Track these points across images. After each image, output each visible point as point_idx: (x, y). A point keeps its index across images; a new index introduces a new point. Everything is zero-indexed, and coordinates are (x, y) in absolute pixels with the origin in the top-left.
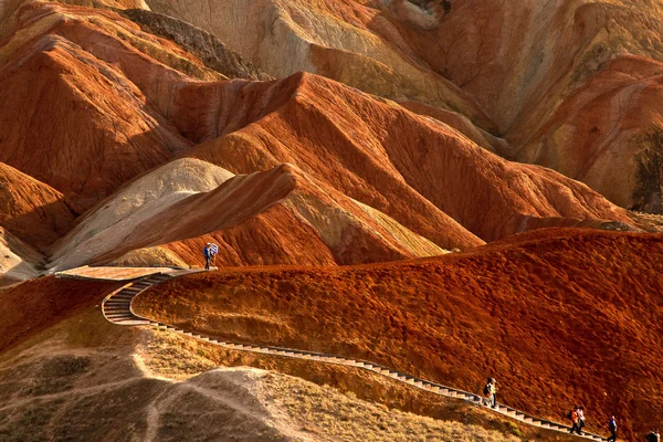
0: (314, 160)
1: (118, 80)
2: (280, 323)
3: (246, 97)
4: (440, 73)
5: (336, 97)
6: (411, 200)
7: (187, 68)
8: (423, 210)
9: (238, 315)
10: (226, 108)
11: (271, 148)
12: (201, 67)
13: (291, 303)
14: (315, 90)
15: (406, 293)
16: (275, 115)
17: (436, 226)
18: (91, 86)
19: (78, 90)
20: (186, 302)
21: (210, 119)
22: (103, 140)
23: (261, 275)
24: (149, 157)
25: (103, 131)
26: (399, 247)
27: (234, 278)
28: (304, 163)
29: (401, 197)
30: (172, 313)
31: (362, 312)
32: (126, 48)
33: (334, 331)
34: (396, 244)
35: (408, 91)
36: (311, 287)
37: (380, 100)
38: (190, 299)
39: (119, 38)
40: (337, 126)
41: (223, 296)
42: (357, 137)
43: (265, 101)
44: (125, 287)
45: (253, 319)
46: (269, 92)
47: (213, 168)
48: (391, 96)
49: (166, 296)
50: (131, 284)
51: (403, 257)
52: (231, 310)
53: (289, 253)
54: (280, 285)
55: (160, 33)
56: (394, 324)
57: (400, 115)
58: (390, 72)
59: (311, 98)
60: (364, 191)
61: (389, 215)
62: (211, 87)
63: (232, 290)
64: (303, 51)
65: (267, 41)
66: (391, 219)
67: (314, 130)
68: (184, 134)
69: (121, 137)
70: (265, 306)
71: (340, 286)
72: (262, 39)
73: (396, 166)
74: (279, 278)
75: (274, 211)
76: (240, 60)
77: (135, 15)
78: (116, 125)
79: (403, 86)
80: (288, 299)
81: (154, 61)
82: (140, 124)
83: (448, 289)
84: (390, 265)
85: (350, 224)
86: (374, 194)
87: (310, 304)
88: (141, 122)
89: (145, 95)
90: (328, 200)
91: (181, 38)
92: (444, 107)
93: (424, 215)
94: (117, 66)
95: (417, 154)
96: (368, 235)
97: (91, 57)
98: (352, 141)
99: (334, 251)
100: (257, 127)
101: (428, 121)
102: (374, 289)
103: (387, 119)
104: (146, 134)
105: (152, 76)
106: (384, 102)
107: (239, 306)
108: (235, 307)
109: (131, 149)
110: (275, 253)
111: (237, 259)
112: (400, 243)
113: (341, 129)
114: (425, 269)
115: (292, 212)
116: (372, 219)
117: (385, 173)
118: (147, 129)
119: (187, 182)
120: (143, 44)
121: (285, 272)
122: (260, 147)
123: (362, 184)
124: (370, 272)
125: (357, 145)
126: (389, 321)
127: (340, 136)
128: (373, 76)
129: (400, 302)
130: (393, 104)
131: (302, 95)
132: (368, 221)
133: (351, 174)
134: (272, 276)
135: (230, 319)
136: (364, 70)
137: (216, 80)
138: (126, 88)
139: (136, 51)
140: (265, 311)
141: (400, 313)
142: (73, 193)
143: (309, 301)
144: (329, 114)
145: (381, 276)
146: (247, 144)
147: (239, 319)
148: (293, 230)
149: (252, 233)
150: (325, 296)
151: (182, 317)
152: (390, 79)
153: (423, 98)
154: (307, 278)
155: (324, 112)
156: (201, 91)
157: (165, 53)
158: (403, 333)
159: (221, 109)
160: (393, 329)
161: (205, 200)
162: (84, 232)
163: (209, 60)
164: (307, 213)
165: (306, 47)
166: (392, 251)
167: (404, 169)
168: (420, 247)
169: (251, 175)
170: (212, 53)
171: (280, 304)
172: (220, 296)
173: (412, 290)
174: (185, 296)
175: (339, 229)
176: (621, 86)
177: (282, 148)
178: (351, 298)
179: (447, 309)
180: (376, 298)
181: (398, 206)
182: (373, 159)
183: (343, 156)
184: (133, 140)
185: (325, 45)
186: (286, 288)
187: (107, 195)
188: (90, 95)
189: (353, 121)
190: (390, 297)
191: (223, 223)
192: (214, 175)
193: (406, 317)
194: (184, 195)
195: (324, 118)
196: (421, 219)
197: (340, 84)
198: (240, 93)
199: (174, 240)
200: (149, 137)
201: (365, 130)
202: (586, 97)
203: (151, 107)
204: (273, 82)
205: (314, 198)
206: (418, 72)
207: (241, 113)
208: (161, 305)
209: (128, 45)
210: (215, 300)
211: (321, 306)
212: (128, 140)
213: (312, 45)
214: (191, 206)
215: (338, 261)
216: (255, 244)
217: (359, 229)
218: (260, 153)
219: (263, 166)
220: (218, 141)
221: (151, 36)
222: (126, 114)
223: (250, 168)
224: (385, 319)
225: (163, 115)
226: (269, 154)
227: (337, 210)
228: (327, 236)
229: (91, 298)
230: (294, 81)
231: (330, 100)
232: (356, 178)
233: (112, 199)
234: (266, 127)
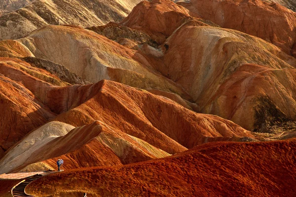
0: (111, 118)
1: (21, 89)
2: (93, 193)
3: (79, 92)
4: (166, 76)
5: (119, 90)
6: (155, 133)
7: (52, 81)
8: (161, 137)
9: (74, 191)
10: (70, 97)
11: (92, 114)
12: (59, 80)
13: (98, 184)
14: (110, 87)
15: (149, 176)
16: (92, 99)
17: (167, 144)
18: (9, 92)
19: (3, 95)
20: (49, 186)
21: (64, 103)
22: (15, 116)
23: (83, 172)
24: (37, 122)
25: (15, 112)
26: (150, 155)
27: (71, 174)
28: (106, 120)
29: (151, 132)
30: (44, 192)
31: (130, 186)
32: (24, 74)
33: (117, 195)
34: (148, 154)
35: (152, 85)
36: (106, 175)
37: (139, 90)
38: (52, 185)
39: (21, 70)
40: (121, 102)
41: (67, 182)
42: (130, 107)
43: (88, 94)
44: (22, 182)
45: (80, 192)
46: (89, 90)
47: (66, 125)
48: (144, 88)
49: (41, 185)
50: (24, 180)
51: (152, 159)
52: (70, 189)
53: (100, 160)
54: (92, 176)
55: (40, 66)
56: (144, 190)
57: (148, 96)
58: (143, 77)
59: (108, 91)
60: (134, 130)
61: (146, 141)
62: (64, 89)
63: (70, 180)
64: (104, 70)
65: (88, 67)
66: (146, 143)
67: (110, 105)
68: (52, 111)
69: (24, 114)
70: (86, 186)
71: (119, 175)
72: (87, 65)
73: (148, 119)
74: (92, 173)
75: (93, 142)
76: (76, 76)
77: (28, 60)
78: (21, 109)
79: (150, 83)
80: (96, 182)
81: (37, 79)
82: (32, 107)
83: (168, 172)
84: (141, 163)
85: (127, 146)
86: (139, 131)
87: (106, 183)
88: (33, 107)
89: (34, 94)
90: (117, 136)
91: (49, 68)
92: (168, 91)
93: (161, 139)
94: (21, 82)
95: (157, 113)
96: (136, 151)
97: (9, 79)
98: (128, 109)
99: (121, 158)
100: (85, 105)
101: (161, 98)
102: (134, 174)
103: (142, 98)
104: (35, 112)
105: (37, 86)
106: (141, 91)
107: (74, 187)
108: (72, 187)
109: (29, 119)
110: (94, 161)
111: (77, 165)
112: (150, 153)
113: (122, 104)
114: (157, 164)
115: (101, 142)
116: (138, 143)
117: (143, 122)
118: (36, 109)
119: (54, 132)
120: (33, 72)
121: (94, 170)
122: (87, 114)
123: (133, 128)
124: (132, 167)
125: (130, 110)
126: (142, 189)
127: (122, 107)
128: (136, 80)
129: (146, 180)
130: (145, 91)
131: (104, 90)
132: (136, 144)
133: (128, 123)
134: (88, 172)
135: (70, 193)
136: (132, 77)
137: (65, 86)
138: (26, 92)
139: (29, 75)
140: (86, 188)
141: (146, 185)
142: (3, 141)
143: (106, 182)
144: (116, 97)
145: (137, 169)
146: (80, 113)
147: (74, 193)
148: (102, 150)
149: (83, 152)
150: (112, 179)
151: (48, 194)
152: (144, 80)
153: (158, 88)
154: (104, 172)
155: (114, 97)
156: (59, 91)
157: (42, 75)
158: (148, 194)
159: (68, 99)
160: (144, 192)
161: (62, 139)
162: (9, 158)
163: (62, 77)
164: (108, 143)
165: (105, 68)
166: (147, 157)
167: (152, 120)
168: (159, 154)
169: (82, 127)
170: (64, 74)
171: (92, 184)
172: (65, 183)
173: (151, 174)
174: (50, 184)
175: (122, 149)
176: (245, 77)
177: (96, 114)
178: (125, 180)
179: (168, 181)
180: (136, 179)
181: (150, 136)
182: (137, 116)
183: (124, 116)
184: (29, 115)
185: (114, 67)
186: (95, 177)
187: (19, 140)
188: (9, 96)
189: (128, 100)
190: (142, 178)
191: (71, 149)
192: (66, 128)
193: (149, 187)
194: (53, 138)
195: (115, 99)
196: (160, 141)
197: (121, 84)
198: (76, 90)
199: (49, 159)
200: (36, 113)
201: (133, 104)
202: (230, 83)
203: (37, 99)
204: (92, 85)
205: (111, 135)
206: (156, 76)
207: (78, 99)
208: (39, 189)
209: (26, 73)
210: (63, 185)
211: (111, 184)
212: (27, 115)
213: (108, 67)
214: (56, 143)
215: (123, 163)
216: (85, 158)
217: (131, 148)
218: (86, 117)
219: (88, 122)
220: (68, 113)
221: (36, 68)
222: (26, 104)
223: (82, 124)
224: (140, 188)
225: (42, 103)
226: (90, 117)
227: (121, 140)
228: (117, 152)
229: (7, 188)
230: (101, 83)
231: (116, 91)
232: (130, 125)
233: (21, 142)
234: (89, 105)
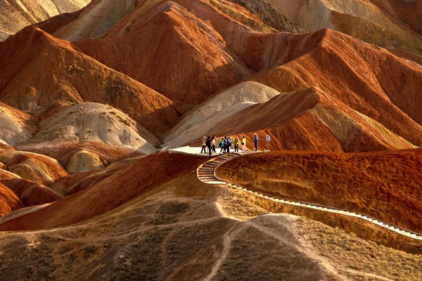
0: (332, 85)
1: (209, 31)
2: (308, 187)
3: (289, 44)
4: (417, 31)
5: (347, 45)
6: (393, 113)
7: (252, 24)
8: (401, 119)
9: (282, 181)
10: (276, 50)
11: (304, 76)
12: (261, 24)
13: (315, 175)
14: (334, 40)
15: (391, 172)
16: (308, 55)
17: (409, 130)
18: (192, 34)
19: (184, 37)
20: (249, 171)
21: (265, 57)
22: (198, 68)
23: (297, 156)
24: (227, 80)
25: (198, 63)
26: (385, 142)
27: (280, 157)
28: (324, 87)
29: (387, 110)
30: (240, 177)
31: (361, 183)
32: (215, 11)
33: (343, 193)
34: (383, 141)
35: (394, 42)
36: (329, 165)
37: (376, 48)
38: (251, 169)
39: (211, 5)
40: (348, 64)
41: (273, 168)
42: (360, 71)
43: (301, 47)
44: (211, 160)
45: (291, 184)
46: (304, 41)
47: (267, 88)
48: (383, 45)
49: (237, 167)
50: (215, 159)
51: (388, 149)
52: (277, 178)
53: (314, 144)
54: (309, 163)
55: (237, 2)
56: (382, 191)
57: (389, 59)
58: (384, 29)
59: (332, 45)
60: (363, 106)
61: (379, 122)
62: (267, 37)
63: (278, 165)
64: (327, 16)
65: (304, 7)
66: (380, 125)
67: (332, 66)
68: (248, 66)
69: (209, 67)
70: (299, 176)
71: (348, 165)
72: (301, 6)
73: (385, 91)
74: (308, 159)
75: (304, 117)
76: (286, 20)
78: (206, 59)
79: (392, 39)
80: (314, 172)
81: (232, 19)
82: (221, 59)
83: (418, 170)
84: (380, 153)
85: (353, 127)
86: (369, 108)
87: (328, 176)
88: (222, 58)
89: (225, 40)
90: (339, 111)
91: (249, 5)
92: (418, 53)
93: (402, 122)
94: (208, 22)
95: (399, 83)
96: (365, 135)
97: (193, 16)
98: (357, 73)
99: (342, 143)
100: (295, 63)
101: (407, 62)
102: (370, 168)
103: (380, 60)
104: (225, 65)
105: (230, 29)
106: (379, 49)
107: (282, 175)
108: (279, 175)
109: (215, 75)
110: (304, 143)
111: (280, 146)
112: (385, 139)
113: (349, 65)
114: (403, 157)
115: (316, 118)
116: (368, 124)
117: (378, 95)
118: (226, 62)
119: (250, 97)
120: (226, 8)
121: (312, 155)
122: (297, 76)
123: (362, 102)
124: (367, 158)
125: (359, 76)
126: (379, 190)
127: (348, 70)
128: (372, 33)
129: (386, 177)
130: (384, 50)
131: (326, 43)
132: (365, 125)
133: (355, 95)
134: (304, 157)
135: (277, 184)
136: (366, 28)
137: (270, 32)
138: (214, 36)
139: (221, 12)
140: (299, 179)
141: (386, 184)
142: (178, 101)
143: (327, 174)
144: (342, 56)
145: (374, 160)
146: (288, 73)
147: (282, 184)
148: (316, 129)
149: (290, 129)
150: (337, 171)
151: (247, 181)
152: (383, 34)
153: (404, 47)
154: (326, 159)
155: (339, 55)
156: (261, 39)
157: (239, 14)
158: (388, 197)
159: (272, 51)
160: (381, 194)
161: (261, 108)
162: (185, 125)
163: (267, 19)
164: (325, 119)
165: (329, 12)
166: (380, 145)
167: (390, 93)
168: (399, 143)
169: (291, 93)
170: (269, 15)
171: (309, 174)
172: (270, 169)
173: (394, 170)
174: (249, 168)
175: (346, 130)
177: (311, 77)
178: (355, 174)
179: (417, 183)
180: (371, 174)
181: (385, 116)
182: (370, 85)
183: (351, 84)
184: (217, 69)
185: (341, 12)
186: (313, 166)
187: (199, 103)
188: (191, 40)
189: (358, 61)
190: (380, 173)
191: (272, 123)
192: (267, 93)
193: (390, 187)
194: (248, 104)
195: (339, 58)
196: (400, 125)
197: (350, 37)
198: (285, 41)
199: (240, 133)
200: (227, 68)
201: (365, 67)
203: (229, 48)
204: (307, 34)
205: (331, 109)
206: (402, 31)
207: (286, 54)
208: (233, 173)
209: (216, 9)
210: (268, 171)
211: (335, 178)
212: (214, 69)
213: (333, 11)
214: (251, 112)
215: (345, 151)
216: (291, 137)
217: (359, 130)
218: (296, 79)
219: (299, 88)
220: (271, 71)
221: (231, 3)
222: (213, 52)
223: (290, 89)
224: (376, 188)
225: (236, 54)
226: (302, 80)
227: (346, 118)
228: (338, 134)
229: (191, 166)
230: (321, 34)
231: (343, 47)
232: (358, 98)
233: (203, 105)
234: (301, 63)
